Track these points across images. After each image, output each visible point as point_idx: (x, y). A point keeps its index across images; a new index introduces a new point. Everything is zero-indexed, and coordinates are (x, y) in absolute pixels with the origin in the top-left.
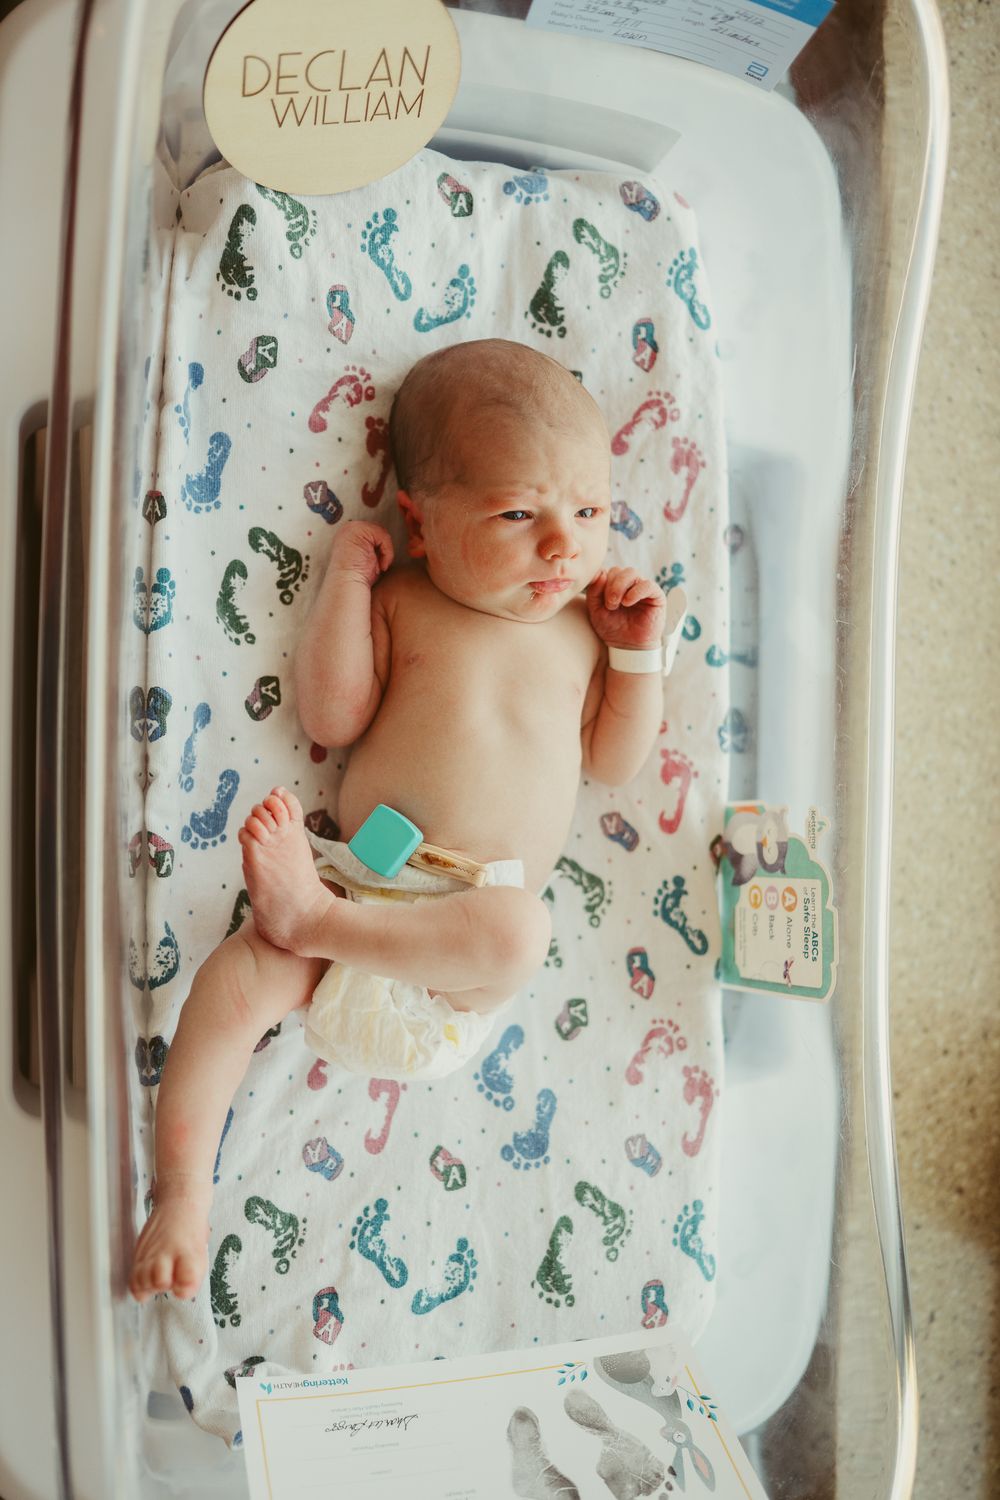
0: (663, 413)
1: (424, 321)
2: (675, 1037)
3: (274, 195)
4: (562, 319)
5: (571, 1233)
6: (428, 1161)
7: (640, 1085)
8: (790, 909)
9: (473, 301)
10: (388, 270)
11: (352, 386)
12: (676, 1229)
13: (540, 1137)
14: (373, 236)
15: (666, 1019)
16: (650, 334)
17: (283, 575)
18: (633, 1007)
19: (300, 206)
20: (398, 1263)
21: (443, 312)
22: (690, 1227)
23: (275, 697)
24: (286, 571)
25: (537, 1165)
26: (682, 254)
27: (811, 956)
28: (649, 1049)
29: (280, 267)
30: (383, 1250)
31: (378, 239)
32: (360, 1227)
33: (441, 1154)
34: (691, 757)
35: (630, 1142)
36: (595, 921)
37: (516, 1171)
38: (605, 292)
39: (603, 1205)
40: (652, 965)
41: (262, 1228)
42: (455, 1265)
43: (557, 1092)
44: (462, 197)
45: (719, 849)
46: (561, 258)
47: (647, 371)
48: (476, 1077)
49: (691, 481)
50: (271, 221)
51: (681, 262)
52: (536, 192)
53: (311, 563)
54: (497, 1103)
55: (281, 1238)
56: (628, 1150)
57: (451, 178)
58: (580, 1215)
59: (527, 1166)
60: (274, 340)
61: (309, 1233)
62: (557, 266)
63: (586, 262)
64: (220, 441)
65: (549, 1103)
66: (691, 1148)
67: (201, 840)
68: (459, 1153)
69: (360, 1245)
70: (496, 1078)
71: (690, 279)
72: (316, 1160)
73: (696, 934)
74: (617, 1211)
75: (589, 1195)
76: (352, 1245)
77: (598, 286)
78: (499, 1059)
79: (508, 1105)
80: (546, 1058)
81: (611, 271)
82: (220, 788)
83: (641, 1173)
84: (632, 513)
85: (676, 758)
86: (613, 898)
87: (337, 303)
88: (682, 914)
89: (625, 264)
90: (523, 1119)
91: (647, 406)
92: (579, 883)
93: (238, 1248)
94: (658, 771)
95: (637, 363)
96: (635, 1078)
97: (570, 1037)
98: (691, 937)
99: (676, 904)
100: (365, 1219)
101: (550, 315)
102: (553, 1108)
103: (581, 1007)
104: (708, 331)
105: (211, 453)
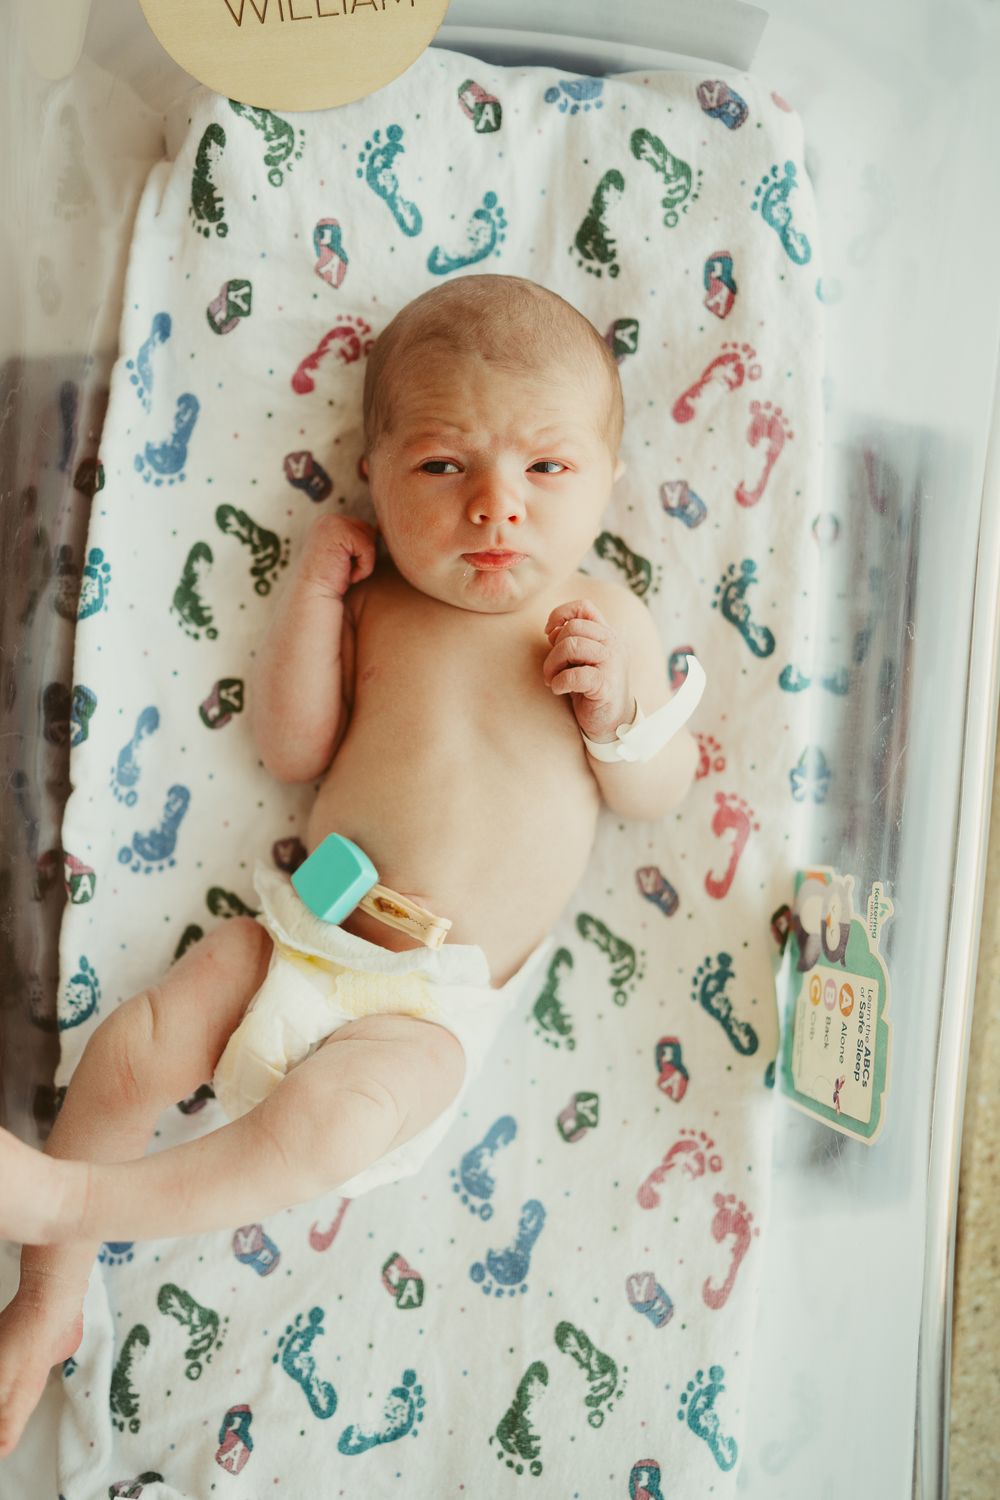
0: (739, 370)
1: (441, 262)
2: (708, 1154)
3: (251, 113)
4: (613, 254)
5: (546, 1384)
6: (379, 1270)
7: (655, 1211)
8: (846, 1012)
9: (503, 237)
10: (391, 201)
11: (348, 339)
12: (684, 1399)
13: (519, 1259)
14: (372, 159)
15: (698, 1130)
16: (727, 271)
17: (258, 561)
18: (657, 1110)
19: (286, 124)
20: (327, 1389)
21: (466, 250)
22: (702, 1399)
23: (236, 703)
24: (261, 555)
25: (512, 1293)
26: (774, 170)
27: (861, 1079)
28: (672, 1165)
29: (254, 197)
30: (312, 1369)
31: (378, 162)
32: (288, 1338)
33: (397, 1262)
34: (751, 805)
35: (633, 1281)
36: (620, 998)
37: (484, 1296)
38: (671, 220)
39: (589, 1355)
40: (686, 1061)
41: (176, 1322)
42: (398, 1401)
43: (547, 1205)
44: (488, 108)
45: (783, 923)
46: (615, 179)
47: (722, 317)
48: (453, 1174)
49: (772, 457)
50: (245, 143)
51: (772, 180)
52: (586, 98)
53: (293, 547)
54: (473, 1209)
55: (197, 1336)
56: (630, 1289)
57: (477, 86)
58: (561, 1365)
59: (499, 1293)
60: (248, 284)
61: (229, 1334)
62: (608, 189)
63: (646, 182)
64: (188, 403)
65: (535, 1218)
66: (715, 1299)
67: (144, 864)
68: (417, 1264)
69: (284, 1360)
70: (474, 1179)
71: (785, 201)
72: (247, 1250)
73: (743, 1028)
74: (607, 1365)
75: (572, 1340)
76: (275, 1359)
77: (662, 212)
78: (480, 1156)
79: (486, 1213)
80: (539, 1161)
81: (680, 194)
82: (168, 806)
83: (644, 1322)
84: (694, 495)
85: (734, 805)
86: (646, 972)
87: (327, 240)
88: (726, 1001)
89: (700, 184)
90: (501, 1235)
91: (720, 361)
92: (605, 949)
93: (146, 1341)
94: (709, 819)
95: (710, 309)
96: (649, 1200)
97: (572, 1138)
98: (736, 1031)
99: (720, 988)
100: (296, 1329)
101: (599, 250)
102: (539, 1225)
103: (592, 1103)
104: (805, 268)
105: (178, 417)
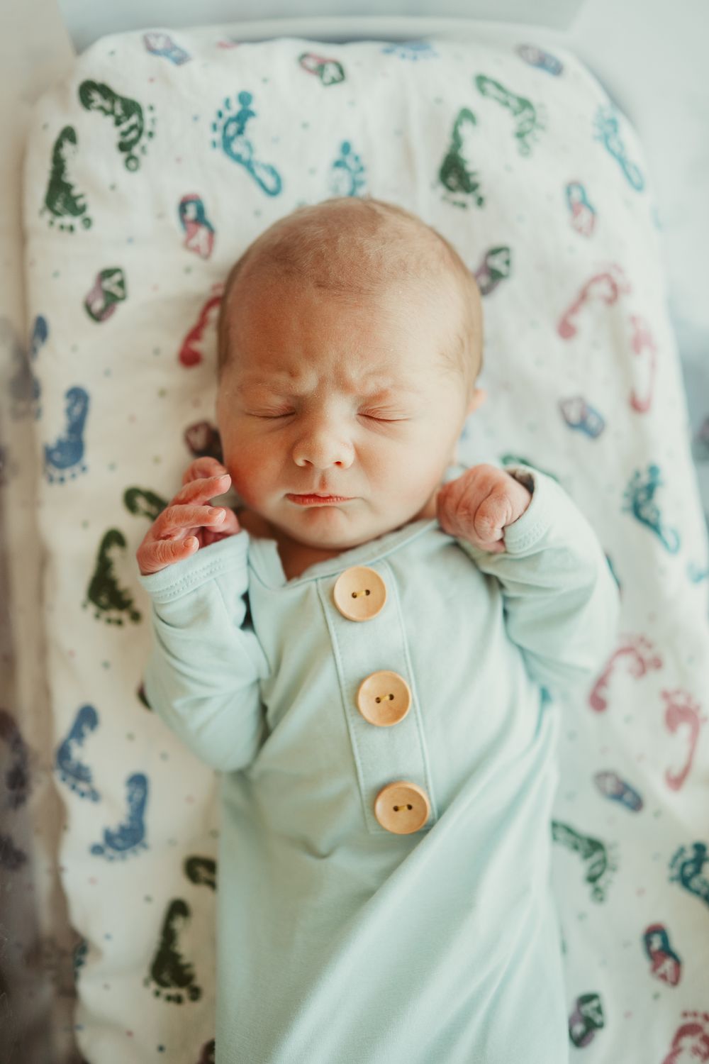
0: (614, 288)
4: (477, 185)
9: (363, 181)
10: (249, 166)
14: (225, 128)
16: (583, 196)
19: (134, 104)
29: (113, 187)
31: (231, 131)
36: (598, 895)
38: (525, 150)
44: (330, 67)
46: (467, 115)
47: (588, 237)
60: (119, 270)
62: (463, 125)
64: (77, 396)
67: (118, 854)
77: (515, 143)
81: (528, 126)
82: (130, 799)
84: (591, 407)
85: (680, 701)
87: (191, 215)
91: (594, 280)
92: (577, 849)
94: (659, 718)
95: (576, 229)
99: (697, 870)
101: (462, 183)
103: (594, 1004)
105: (69, 411)
